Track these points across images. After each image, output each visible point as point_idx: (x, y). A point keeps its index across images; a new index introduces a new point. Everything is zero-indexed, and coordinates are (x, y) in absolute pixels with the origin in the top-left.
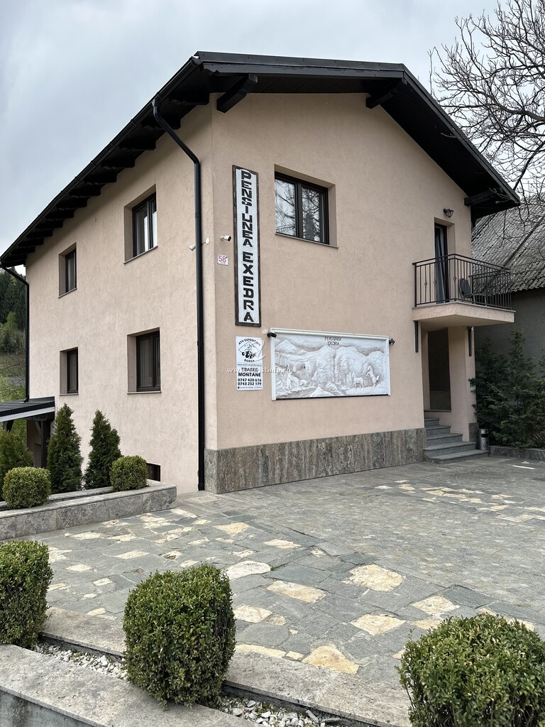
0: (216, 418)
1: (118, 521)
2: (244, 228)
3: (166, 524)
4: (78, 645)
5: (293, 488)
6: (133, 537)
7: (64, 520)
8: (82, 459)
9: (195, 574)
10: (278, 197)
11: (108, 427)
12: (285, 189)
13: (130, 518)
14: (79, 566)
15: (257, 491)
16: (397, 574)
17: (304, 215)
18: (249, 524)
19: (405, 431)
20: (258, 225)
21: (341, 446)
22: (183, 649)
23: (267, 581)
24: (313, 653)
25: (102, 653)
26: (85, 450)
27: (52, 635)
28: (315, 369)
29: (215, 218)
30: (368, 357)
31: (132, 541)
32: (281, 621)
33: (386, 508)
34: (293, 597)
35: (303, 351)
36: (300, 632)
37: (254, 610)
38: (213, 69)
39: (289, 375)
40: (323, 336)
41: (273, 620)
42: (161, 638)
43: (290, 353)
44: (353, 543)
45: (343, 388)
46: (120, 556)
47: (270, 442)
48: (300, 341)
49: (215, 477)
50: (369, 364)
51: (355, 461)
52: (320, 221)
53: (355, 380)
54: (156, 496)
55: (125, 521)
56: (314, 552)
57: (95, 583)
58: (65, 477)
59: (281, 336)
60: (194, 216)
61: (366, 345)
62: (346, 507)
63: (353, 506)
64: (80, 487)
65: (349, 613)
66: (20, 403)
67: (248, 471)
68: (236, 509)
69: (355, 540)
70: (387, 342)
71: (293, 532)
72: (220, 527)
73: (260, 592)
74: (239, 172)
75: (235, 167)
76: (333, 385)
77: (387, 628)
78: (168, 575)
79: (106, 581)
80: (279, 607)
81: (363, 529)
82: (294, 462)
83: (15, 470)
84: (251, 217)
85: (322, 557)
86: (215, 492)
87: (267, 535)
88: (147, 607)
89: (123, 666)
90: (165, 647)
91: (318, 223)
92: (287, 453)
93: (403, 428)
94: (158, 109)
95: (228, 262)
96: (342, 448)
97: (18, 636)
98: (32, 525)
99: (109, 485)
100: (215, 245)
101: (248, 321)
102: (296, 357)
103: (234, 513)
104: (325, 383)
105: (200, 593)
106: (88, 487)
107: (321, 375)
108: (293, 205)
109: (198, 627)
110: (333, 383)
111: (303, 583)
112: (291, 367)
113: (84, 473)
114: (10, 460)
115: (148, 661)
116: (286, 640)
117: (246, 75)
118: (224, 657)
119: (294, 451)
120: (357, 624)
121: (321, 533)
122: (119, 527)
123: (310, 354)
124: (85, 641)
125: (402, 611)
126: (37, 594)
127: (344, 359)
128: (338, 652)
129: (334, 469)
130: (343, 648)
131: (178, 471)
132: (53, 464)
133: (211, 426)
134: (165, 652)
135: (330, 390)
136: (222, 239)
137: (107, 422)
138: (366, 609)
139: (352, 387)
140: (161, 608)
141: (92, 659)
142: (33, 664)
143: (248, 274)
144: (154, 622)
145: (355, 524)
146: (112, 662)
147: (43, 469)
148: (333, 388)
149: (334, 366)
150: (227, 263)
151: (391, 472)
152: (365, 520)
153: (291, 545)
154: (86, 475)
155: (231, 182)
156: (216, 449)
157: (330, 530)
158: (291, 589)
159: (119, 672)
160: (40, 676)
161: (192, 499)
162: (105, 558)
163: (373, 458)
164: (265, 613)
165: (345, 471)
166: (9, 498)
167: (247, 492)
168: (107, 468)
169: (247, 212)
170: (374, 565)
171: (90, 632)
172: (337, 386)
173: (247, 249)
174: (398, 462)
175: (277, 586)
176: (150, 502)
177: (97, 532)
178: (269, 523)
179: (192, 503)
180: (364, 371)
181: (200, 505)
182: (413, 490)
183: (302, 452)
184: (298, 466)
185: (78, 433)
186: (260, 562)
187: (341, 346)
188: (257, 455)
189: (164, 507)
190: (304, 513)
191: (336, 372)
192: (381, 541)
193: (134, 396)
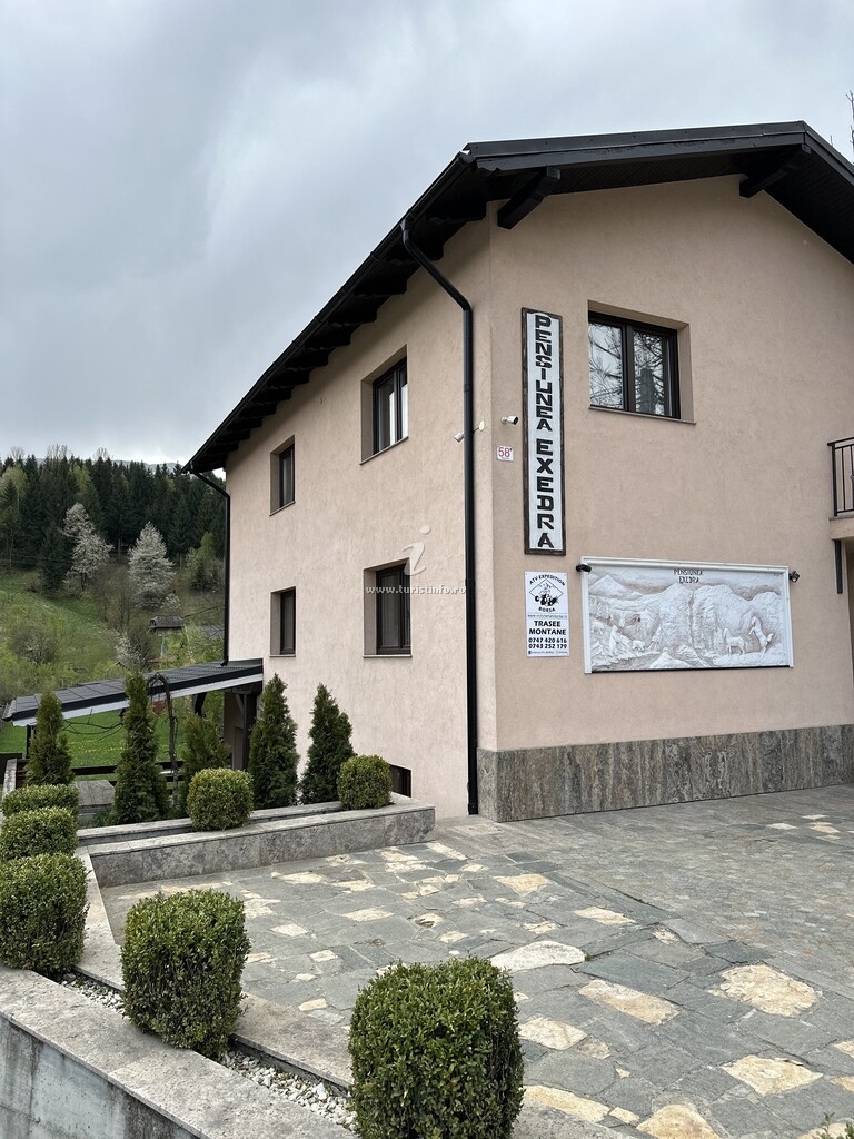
0: (494, 699)
1: (348, 857)
2: (538, 402)
3: (420, 867)
4: (284, 1061)
5: (623, 820)
6: (370, 886)
7: (270, 851)
8: (299, 757)
9: (458, 972)
10: (594, 347)
11: (335, 710)
12: (605, 335)
13: (366, 853)
14: (290, 926)
15: (563, 823)
16: (806, 987)
17: (638, 372)
18: (549, 877)
19: (821, 728)
20: (562, 396)
21: (706, 753)
22: (439, 1096)
23: (578, 978)
24: (655, 1115)
25: (318, 1079)
26: (303, 743)
27: (249, 1042)
28: (658, 622)
29: (493, 391)
30: (753, 602)
31: (367, 892)
32: (602, 1051)
33: (787, 865)
34: (623, 1010)
35: (636, 593)
36: (634, 1074)
37: (556, 1028)
38: (491, 167)
39: (613, 633)
40: (670, 568)
41: (588, 1049)
42: (405, 1075)
43: (615, 597)
44: (727, 924)
45: (708, 654)
46: (349, 915)
47: (582, 741)
48: (631, 576)
49: (494, 793)
50: (754, 614)
51: (731, 778)
52: (664, 379)
53: (729, 640)
54: (404, 820)
55: (358, 857)
56: (658, 934)
57: (313, 956)
58: (273, 784)
59: (598, 569)
60: (462, 389)
61: (748, 582)
62: (714, 859)
63: (728, 858)
64: (294, 800)
65: (719, 1049)
66: (215, 667)
67: (546, 787)
68: (529, 850)
69: (729, 918)
70: (786, 576)
71: (622, 896)
72: (504, 880)
73: (568, 997)
74: (531, 318)
75: (525, 311)
76: (690, 650)
77: (788, 1085)
78: (417, 970)
79: (329, 955)
80: (599, 1027)
81: (744, 900)
82: (624, 777)
83: (205, 773)
84: (550, 384)
85: (672, 944)
86: (495, 818)
87: (579, 899)
88: (383, 1020)
89: (349, 1105)
90: (411, 1090)
91: (661, 383)
92: (611, 760)
93: (817, 723)
94: (410, 234)
95: (514, 456)
96: (707, 756)
97: (200, 1038)
98: (226, 856)
99: (336, 798)
100: (493, 432)
101: (545, 547)
102: (626, 603)
103: (525, 856)
104: (676, 647)
105: (466, 1006)
106: (307, 800)
107: (669, 632)
108: (619, 358)
109: (462, 1063)
110: (690, 645)
111: (640, 988)
112: (617, 618)
113: (300, 778)
114: (198, 757)
115: (385, 1108)
116: (609, 1087)
117: (543, 170)
118: (505, 1115)
119: (625, 758)
120: (734, 1071)
121: (670, 902)
122: (350, 867)
123: (648, 599)
124: (294, 1057)
125: (816, 1055)
126: (227, 975)
127: (708, 606)
128: (699, 1119)
129: (695, 790)
130: (708, 1112)
131: (437, 781)
132: (257, 764)
133: (488, 712)
134: (412, 1097)
135: (685, 657)
136: (505, 422)
137: (334, 701)
138: (750, 1045)
139: (723, 654)
140: (405, 1026)
141: (304, 1087)
142: (220, 1086)
143: (545, 474)
144: (395, 1046)
145: (731, 889)
146: (334, 1095)
147: (243, 773)
148: (690, 654)
149: (691, 617)
150: (511, 458)
151: (796, 799)
152: (748, 883)
153: (619, 919)
154: (304, 781)
155: (520, 335)
156: (495, 750)
157: (687, 897)
158: (619, 997)
159: (343, 1113)
160: (229, 1107)
161: (458, 828)
162: (329, 916)
163: (762, 773)
164: (576, 1035)
165: (714, 795)
166: (196, 815)
167: (546, 822)
168: (333, 773)
169: (544, 377)
170: (764, 966)
171: (302, 1042)
172: (698, 650)
173: (544, 434)
174: (809, 782)
175: (596, 989)
176: (395, 829)
177: (318, 873)
178: (584, 879)
179: (458, 835)
180: (746, 626)
181: (472, 839)
182: (835, 834)
183: (638, 760)
184: (630, 782)
185: (293, 718)
186: (568, 945)
187: (703, 584)
188: (562, 763)
189: (417, 839)
190: (642, 865)
191: (695, 627)
192: (776, 924)
193: (373, 661)
